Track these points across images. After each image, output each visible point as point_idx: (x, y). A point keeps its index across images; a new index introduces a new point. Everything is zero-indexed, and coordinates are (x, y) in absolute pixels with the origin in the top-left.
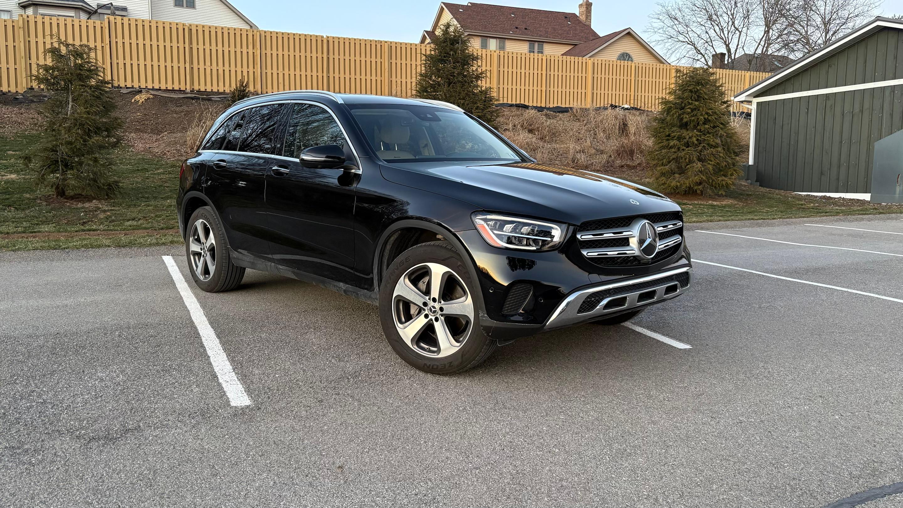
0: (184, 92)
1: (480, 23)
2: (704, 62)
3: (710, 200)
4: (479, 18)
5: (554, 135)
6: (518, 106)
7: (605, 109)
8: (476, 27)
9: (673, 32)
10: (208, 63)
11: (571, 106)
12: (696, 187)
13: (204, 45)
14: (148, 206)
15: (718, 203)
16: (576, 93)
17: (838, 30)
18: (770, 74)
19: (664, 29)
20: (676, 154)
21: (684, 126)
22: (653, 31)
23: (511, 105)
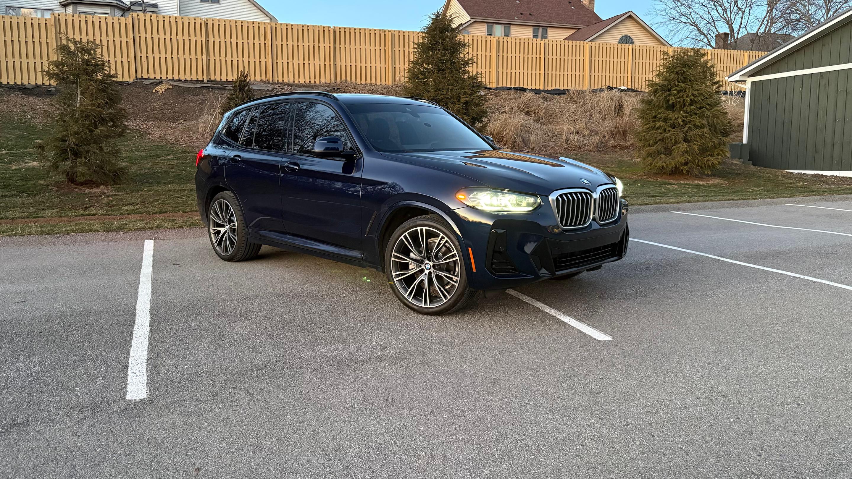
0: (202, 82)
1: (486, 10)
2: (707, 42)
3: (696, 180)
4: (485, 5)
5: (550, 117)
6: (516, 89)
7: (602, 90)
8: (482, 14)
9: (674, 13)
10: (223, 54)
11: (569, 88)
12: (682, 168)
13: (219, 37)
14: (150, 191)
15: (704, 183)
16: (574, 76)
17: (840, 8)
18: (766, 53)
19: (667, 11)
20: (663, 135)
21: (671, 107)
22: (656, 13)
23: (510, 89)
